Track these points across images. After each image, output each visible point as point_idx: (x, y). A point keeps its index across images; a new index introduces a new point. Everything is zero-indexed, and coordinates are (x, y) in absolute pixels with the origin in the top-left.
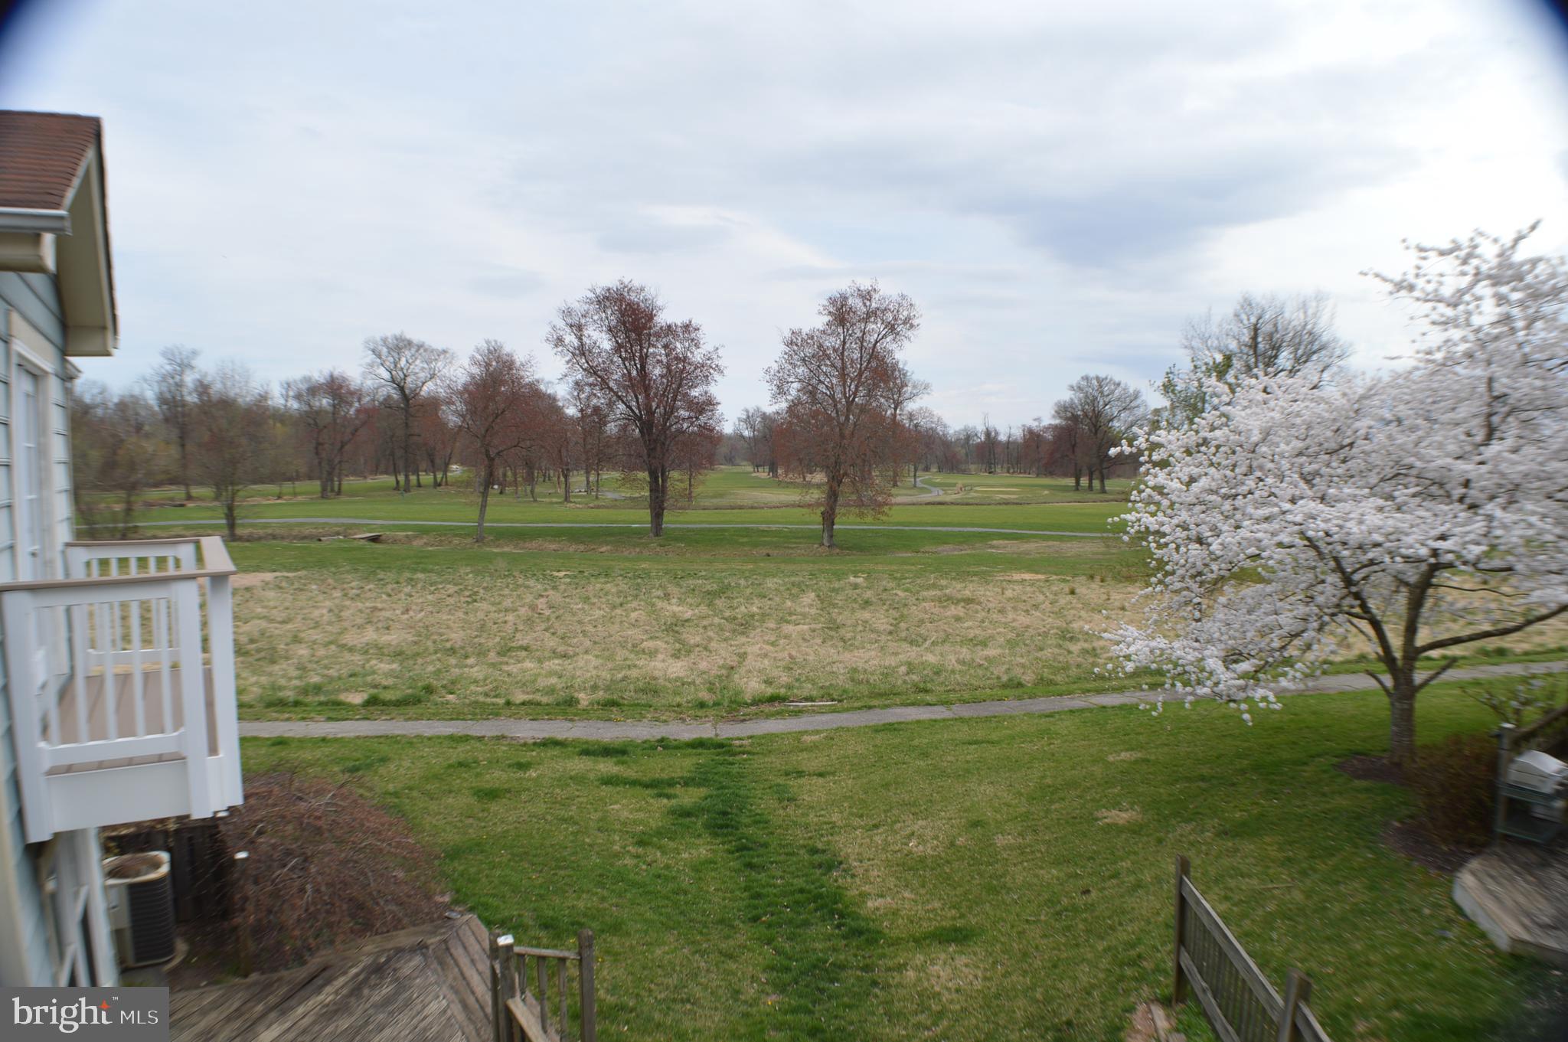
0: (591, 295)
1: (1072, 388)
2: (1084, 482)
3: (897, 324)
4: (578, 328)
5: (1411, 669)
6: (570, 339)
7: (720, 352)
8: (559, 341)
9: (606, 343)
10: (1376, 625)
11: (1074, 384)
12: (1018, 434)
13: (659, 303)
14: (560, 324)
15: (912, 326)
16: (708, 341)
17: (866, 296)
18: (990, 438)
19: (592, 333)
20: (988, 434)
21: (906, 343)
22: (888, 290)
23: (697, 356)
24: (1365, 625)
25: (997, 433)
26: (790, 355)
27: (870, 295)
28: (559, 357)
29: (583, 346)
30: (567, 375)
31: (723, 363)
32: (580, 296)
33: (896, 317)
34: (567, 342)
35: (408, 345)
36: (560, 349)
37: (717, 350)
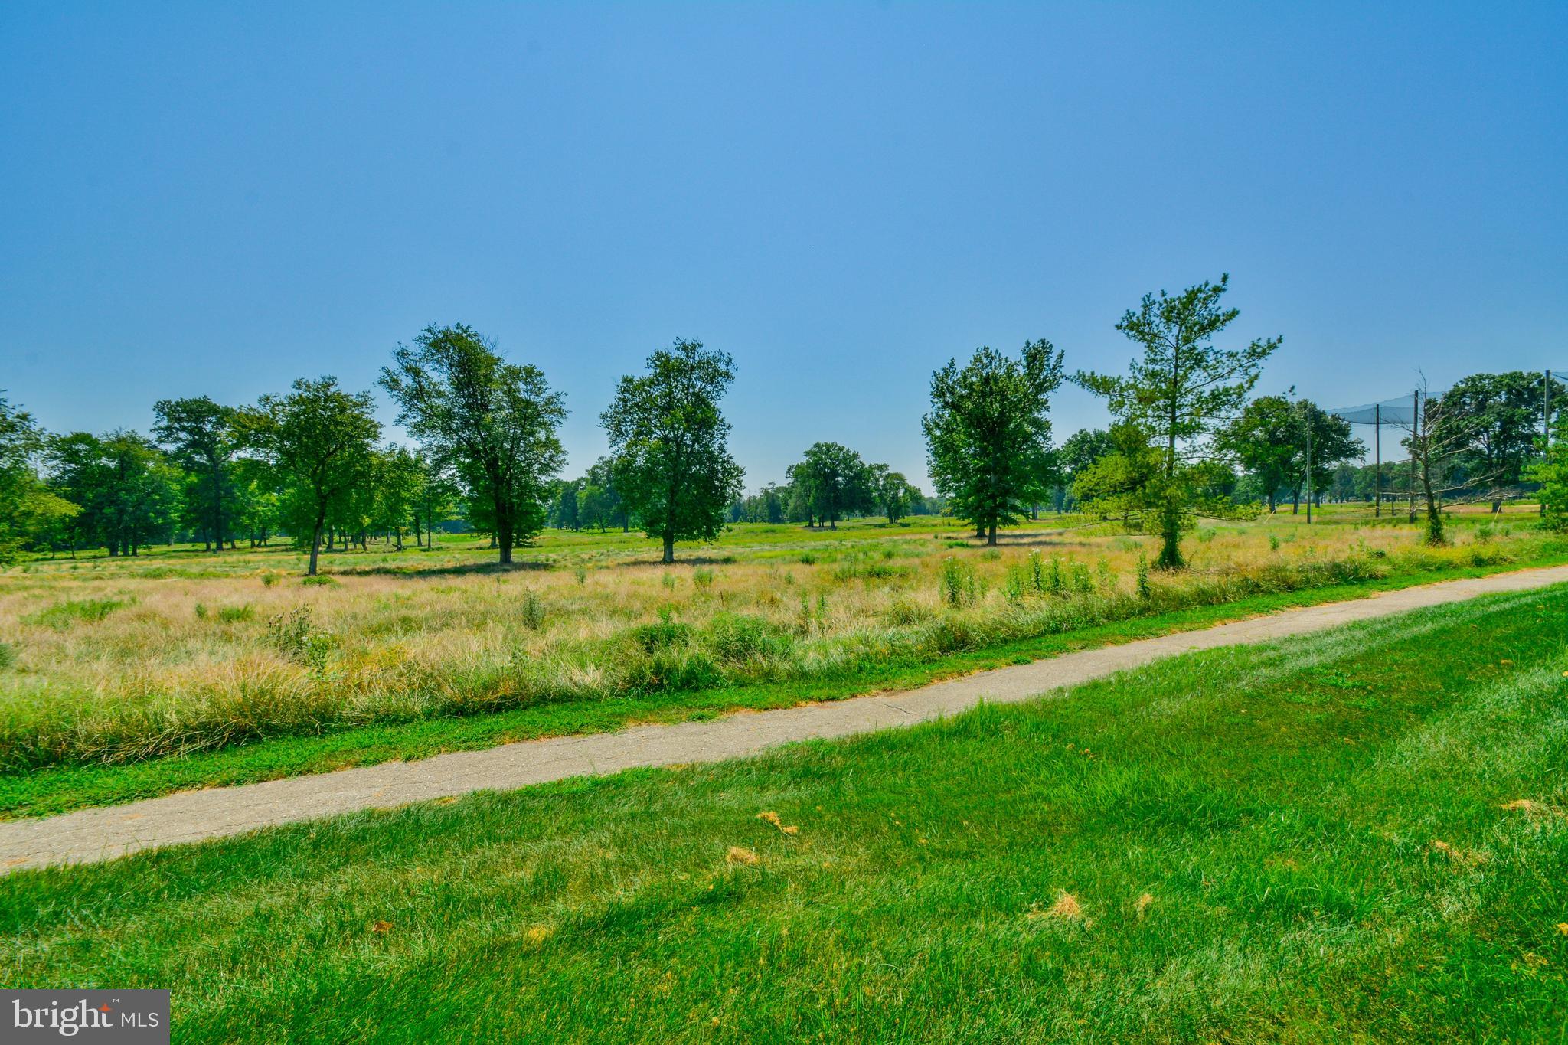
0: (429, 335)
1: (807, 453)
2: (816, 523)
3: (716, 374)
4: (416, 373)
6: (407, 381)
7: (562, 398)
8: (392, 384)
9: (446, 383)
11: (809, 449)
14: (395, 366)
15: (730, 379)
16: (553, 385)
17: (689, 349)
19: (430, 375)
21: (723, 393)
22: (710, 348)
23: (539, 399)
26: (625, 401)
27: (693, 348)
28: (395, 399)
29: (422, 388)
30: (404, 417)
31: (565, 408)
32: (415, 336)
33: (716, 370)
34: (403, 385)
35: (214, 410)
36: (395, 392)
37: (558, 395)
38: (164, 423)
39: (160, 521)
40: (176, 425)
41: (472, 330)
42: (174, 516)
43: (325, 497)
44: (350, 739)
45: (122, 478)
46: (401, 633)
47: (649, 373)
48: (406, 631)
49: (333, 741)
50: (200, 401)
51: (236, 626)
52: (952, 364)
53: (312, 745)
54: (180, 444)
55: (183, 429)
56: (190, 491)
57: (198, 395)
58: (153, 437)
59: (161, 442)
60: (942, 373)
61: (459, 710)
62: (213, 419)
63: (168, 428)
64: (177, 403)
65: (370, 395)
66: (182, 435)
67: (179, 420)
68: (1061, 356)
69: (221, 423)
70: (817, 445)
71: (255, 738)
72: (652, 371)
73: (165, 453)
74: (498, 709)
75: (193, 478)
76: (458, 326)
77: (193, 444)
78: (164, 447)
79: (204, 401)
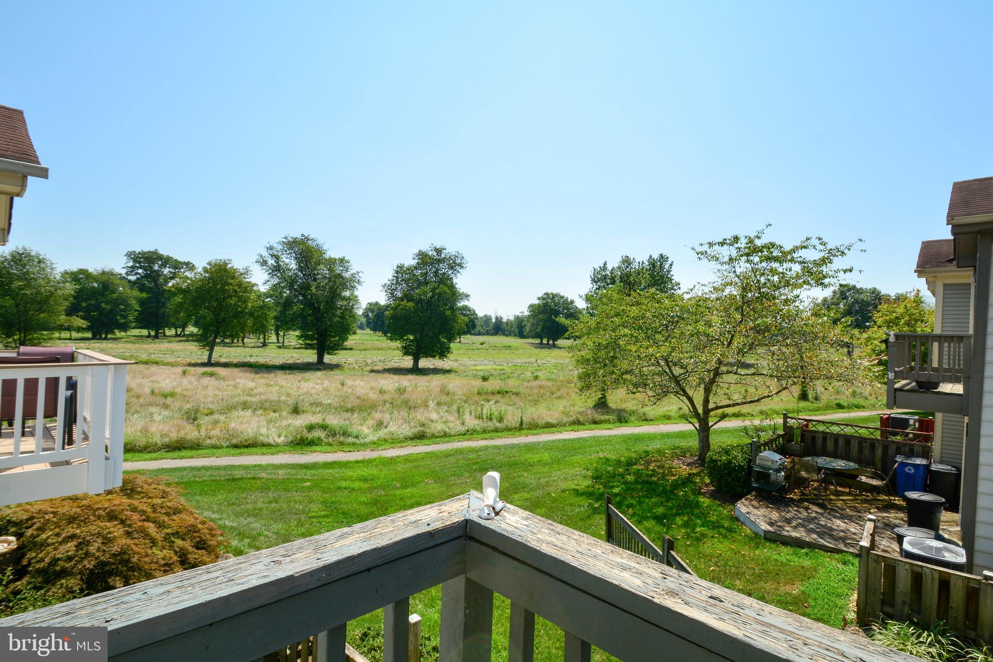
0: (285, 240)
1: (539, 299)
2: (545, 341)
3: (455, 264)
4: (277, 258)
5: (707, 419)
6: (271, 262)
7: (360, 274)
8: (264, 263)
9: (293, 265)
10: (690, 400)
11: (540, 296)
12: (512, 318)
13: (325, 248)
14: (265, 253)
15: (462, 267)
16: (354, 268)
17: (439, 251)
18: (499, 320)
19: (285, 260)
20: (497, 318)
21: (459, 275)
22: (451, 250)
23: (347, 275)
24: (684, 399)
25: (501, 318)
26: (397, 277)
27: (441, 251)
28: (264, 271)
29: (279, 266)
30: (268, 281)
31: (361, 280)
32: (278, 240)
33: (454, 262)
34: (269, 263)
35: (160, 257)
36: (265, 267)
37: (358, 272)
38: (131, 264)
39: (123, 321)
40: (138, 265)
41: (311, 237)
42: (131, 318)
43: (220, 323)
44: (203, 452)
45: (103, 295)
46: (240, 410)
47: (414, 262)
48: (243, 409)
49: (200, 452)
50: (153, 252)
51: (169, 401)
52: (605, 264)
53: (194, 452)
54: (138, 276)
55: (141, 267)
56: (142, 302)
57: (152, 249)
58: (123, 272)
59: (128, 275)
60: (599, 269)
61: (236, 446)
62: (160, 263)
63: (132, 267)
64: (139, 253)
65: (250, 269)
66: (140, 271)
67: (139, 262)
68: (671, 265)
69: (164, 265)
70: (546, 294)
71: (180, 449)
72: (416, 261)
73: (130, 281)
74: (246, 447)
75: (144, 295)
76: (303, 235)
77: (146, 276)
78: (130, 278)
79: (155, 253)
